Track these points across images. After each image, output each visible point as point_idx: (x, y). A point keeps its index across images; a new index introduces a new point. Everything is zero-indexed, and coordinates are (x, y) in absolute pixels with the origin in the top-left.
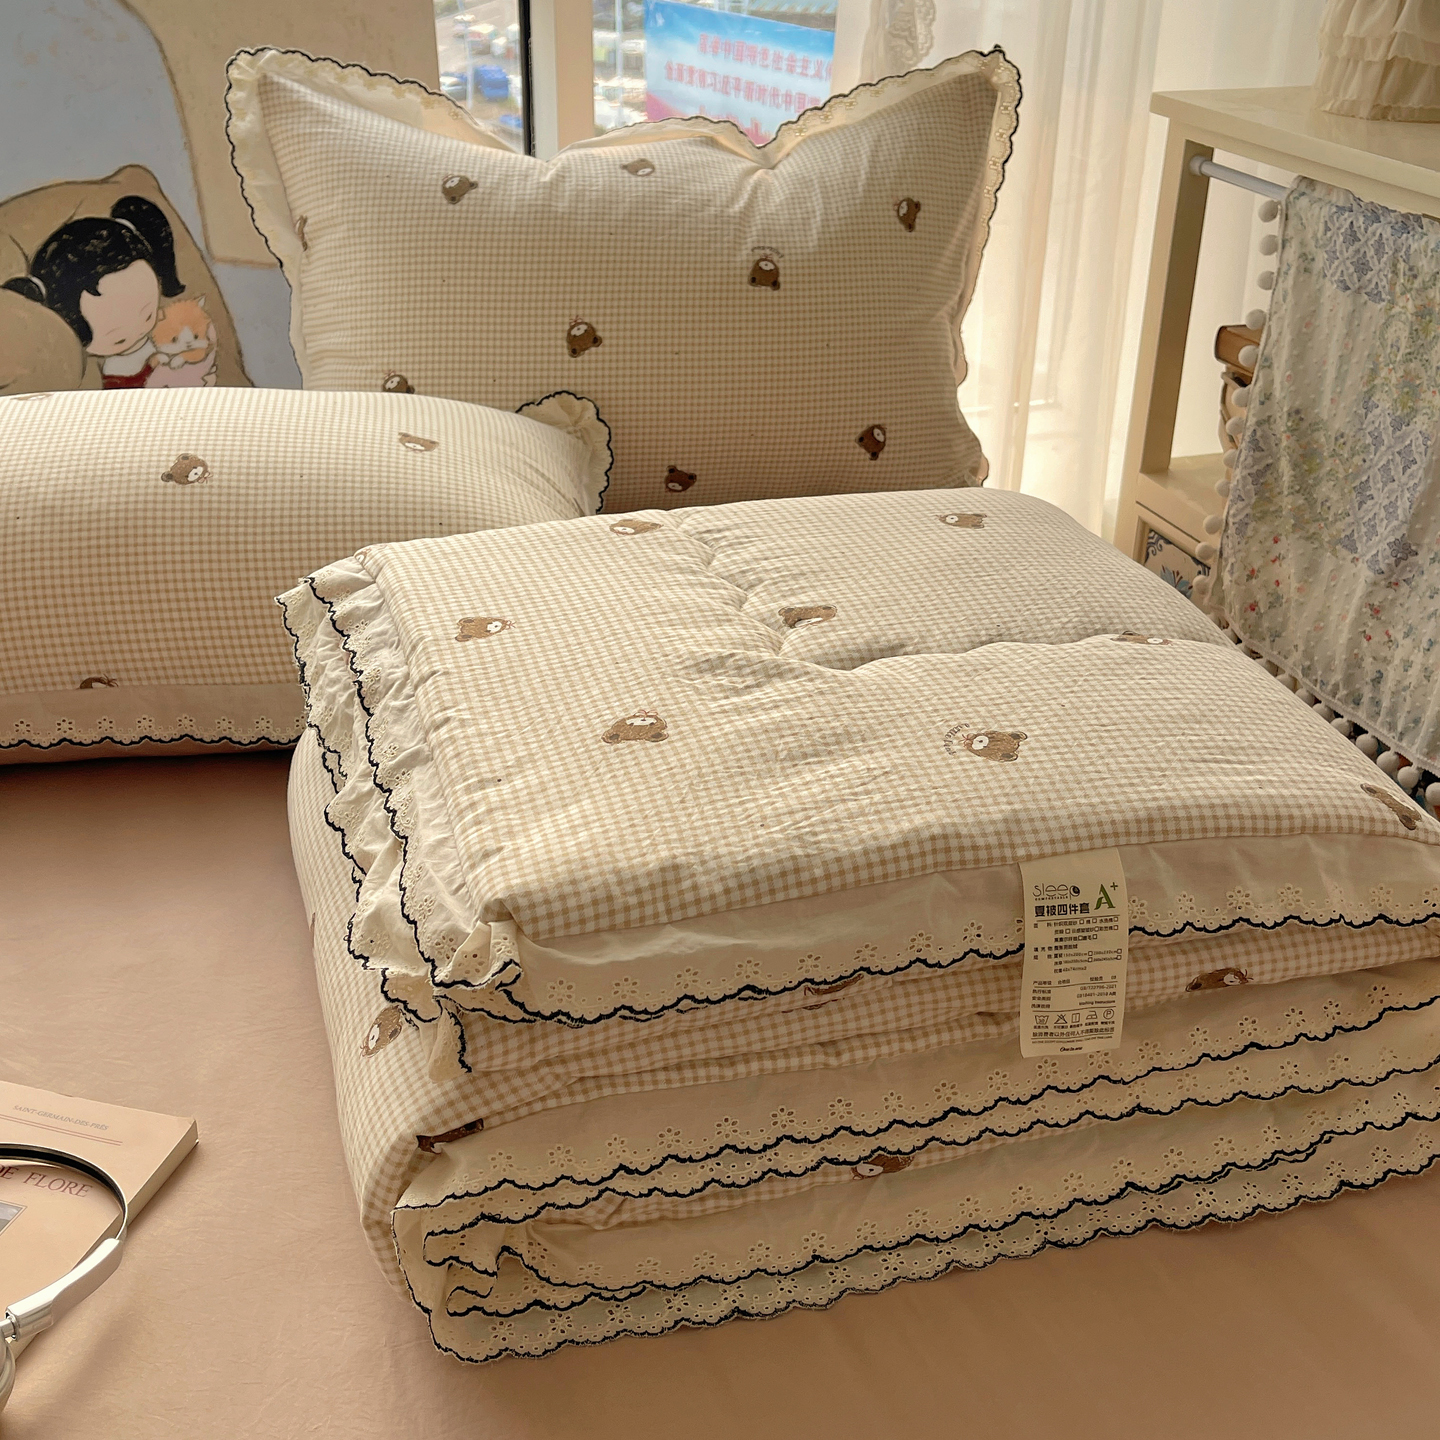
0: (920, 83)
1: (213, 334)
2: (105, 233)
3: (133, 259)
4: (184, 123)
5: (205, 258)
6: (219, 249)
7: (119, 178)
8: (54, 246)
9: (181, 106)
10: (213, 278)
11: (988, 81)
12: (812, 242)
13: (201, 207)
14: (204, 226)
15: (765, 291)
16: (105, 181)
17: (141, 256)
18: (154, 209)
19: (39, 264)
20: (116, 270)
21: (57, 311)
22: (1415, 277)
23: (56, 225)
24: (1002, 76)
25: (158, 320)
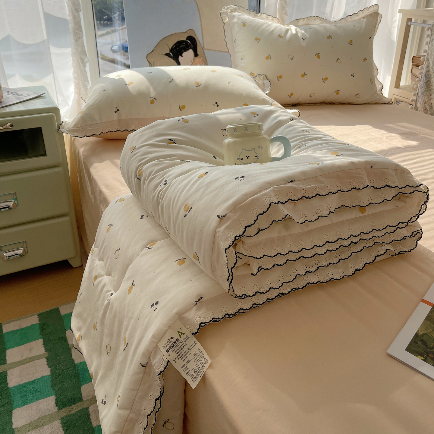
2: (184, 43)
3: (189, 49)
4: (201, 20)
5: (203, 49)
6: (206, 47)
7: (188, 32)
8: (175, 46)
9: (200, 17)
10: (204, 53)
13: (203, 38)
14: (203, 42)
16: (185, 32)
17: (191, 48)
18: (194, 38)
19: (171, 50)
20: (186, 51)
21: (174, 60)
23: (176, 42)
25: (193, 62)
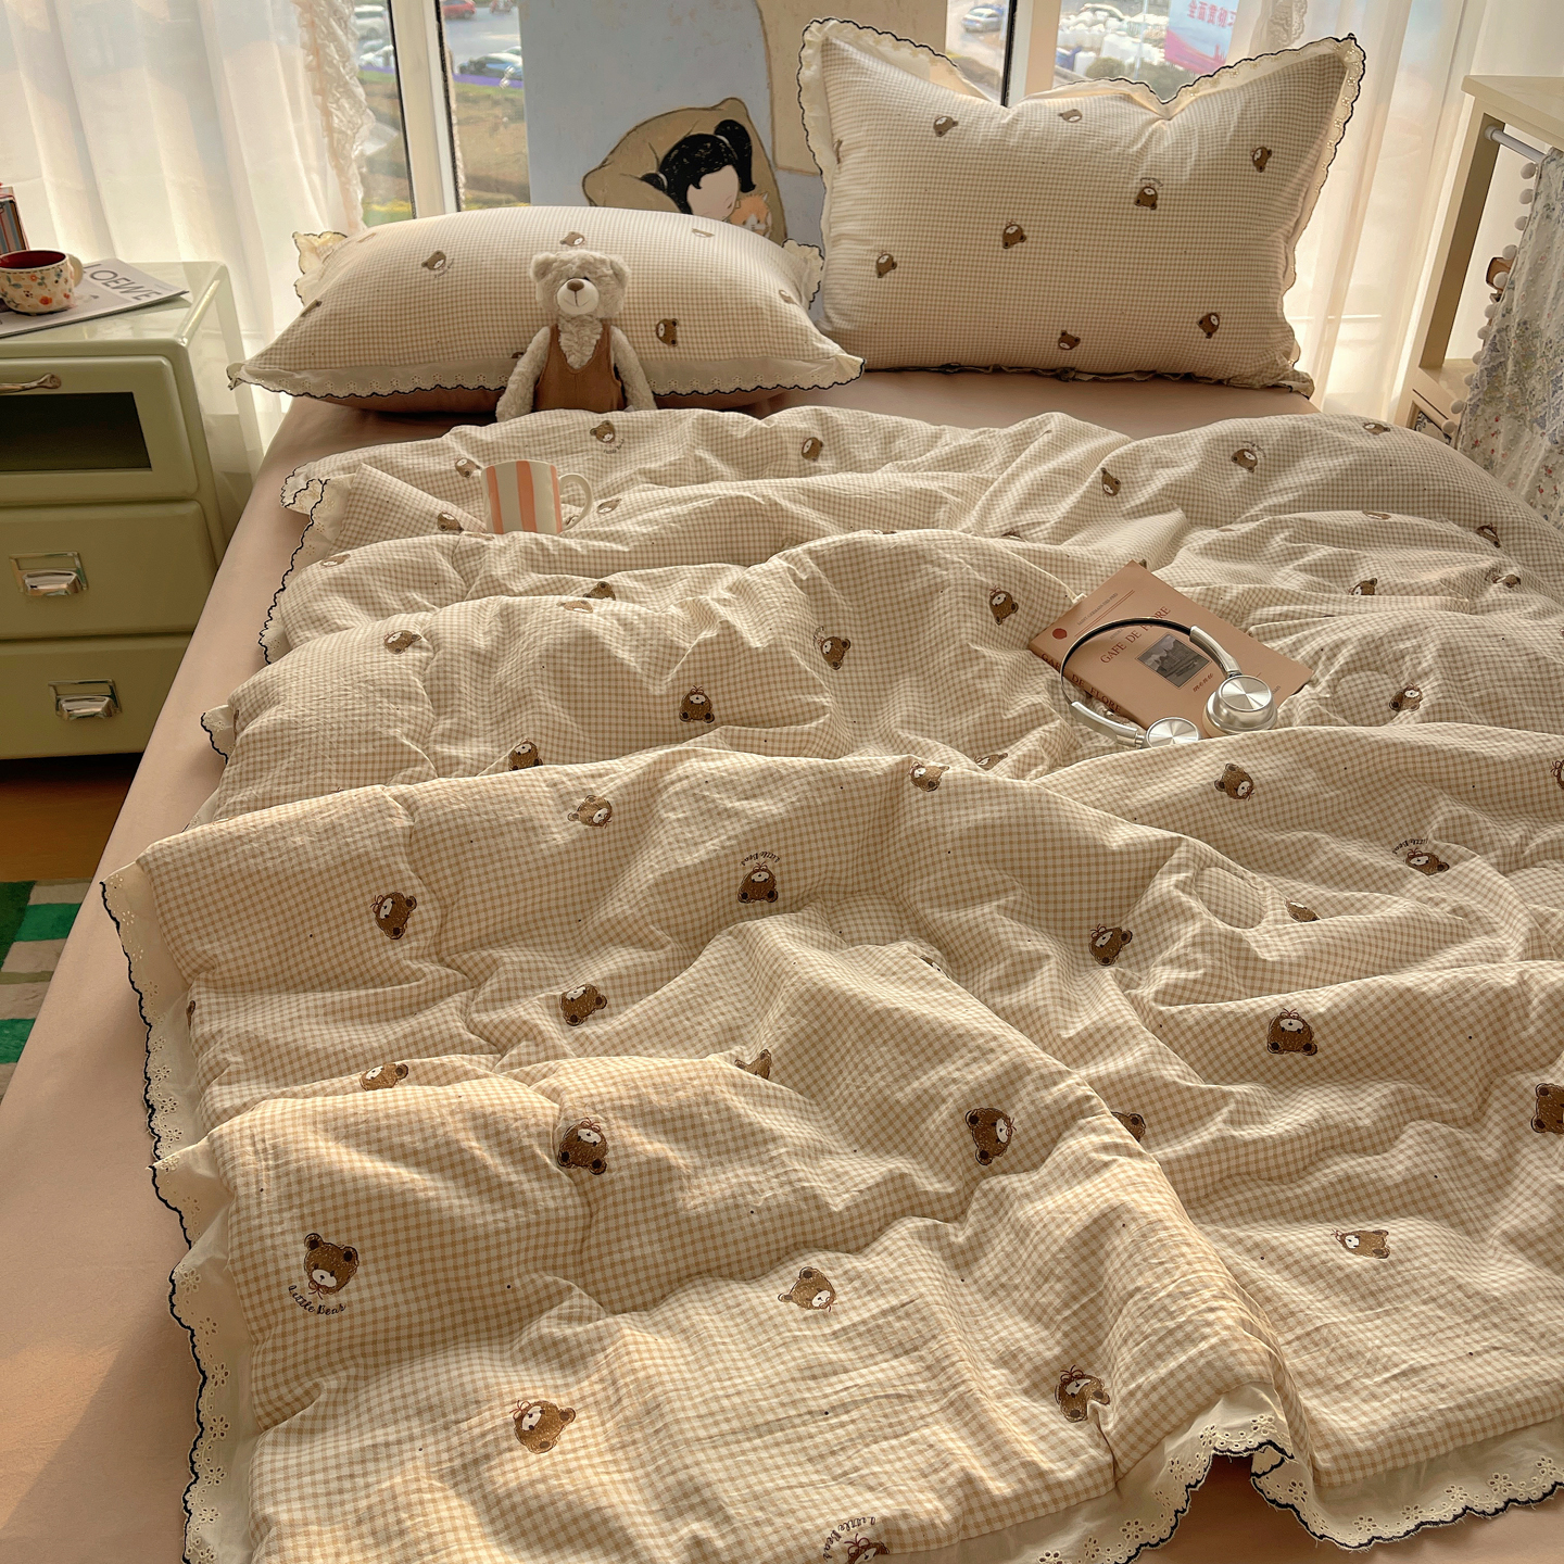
0: (1288, 59)
1: (770, 222)
2: (709, 144)
3: (724, 164)
4: (769, 69)
5: (771, 165)
6: (782, 160)
7: (722, 107)
8: (675, 152)
9: (769, 57)
10: (775, 181)
11: (1340, 61)
12: (1185, 177)
13: (773, 129)
14: (774, 145)
15: (1147, 210)
16: (713, 108)
17: (730, 162)
18: (742, 129)
19: (665, 165)
20: (712, 171)
21: (672, 196)
23: (679, 138)
24: (1352, 57)
25: (735, 207)
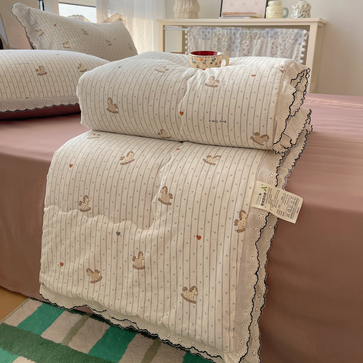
5: (8, 47)
22: (216, 35)
